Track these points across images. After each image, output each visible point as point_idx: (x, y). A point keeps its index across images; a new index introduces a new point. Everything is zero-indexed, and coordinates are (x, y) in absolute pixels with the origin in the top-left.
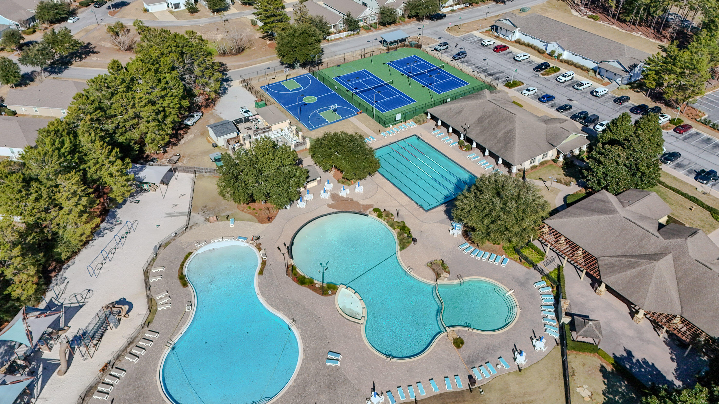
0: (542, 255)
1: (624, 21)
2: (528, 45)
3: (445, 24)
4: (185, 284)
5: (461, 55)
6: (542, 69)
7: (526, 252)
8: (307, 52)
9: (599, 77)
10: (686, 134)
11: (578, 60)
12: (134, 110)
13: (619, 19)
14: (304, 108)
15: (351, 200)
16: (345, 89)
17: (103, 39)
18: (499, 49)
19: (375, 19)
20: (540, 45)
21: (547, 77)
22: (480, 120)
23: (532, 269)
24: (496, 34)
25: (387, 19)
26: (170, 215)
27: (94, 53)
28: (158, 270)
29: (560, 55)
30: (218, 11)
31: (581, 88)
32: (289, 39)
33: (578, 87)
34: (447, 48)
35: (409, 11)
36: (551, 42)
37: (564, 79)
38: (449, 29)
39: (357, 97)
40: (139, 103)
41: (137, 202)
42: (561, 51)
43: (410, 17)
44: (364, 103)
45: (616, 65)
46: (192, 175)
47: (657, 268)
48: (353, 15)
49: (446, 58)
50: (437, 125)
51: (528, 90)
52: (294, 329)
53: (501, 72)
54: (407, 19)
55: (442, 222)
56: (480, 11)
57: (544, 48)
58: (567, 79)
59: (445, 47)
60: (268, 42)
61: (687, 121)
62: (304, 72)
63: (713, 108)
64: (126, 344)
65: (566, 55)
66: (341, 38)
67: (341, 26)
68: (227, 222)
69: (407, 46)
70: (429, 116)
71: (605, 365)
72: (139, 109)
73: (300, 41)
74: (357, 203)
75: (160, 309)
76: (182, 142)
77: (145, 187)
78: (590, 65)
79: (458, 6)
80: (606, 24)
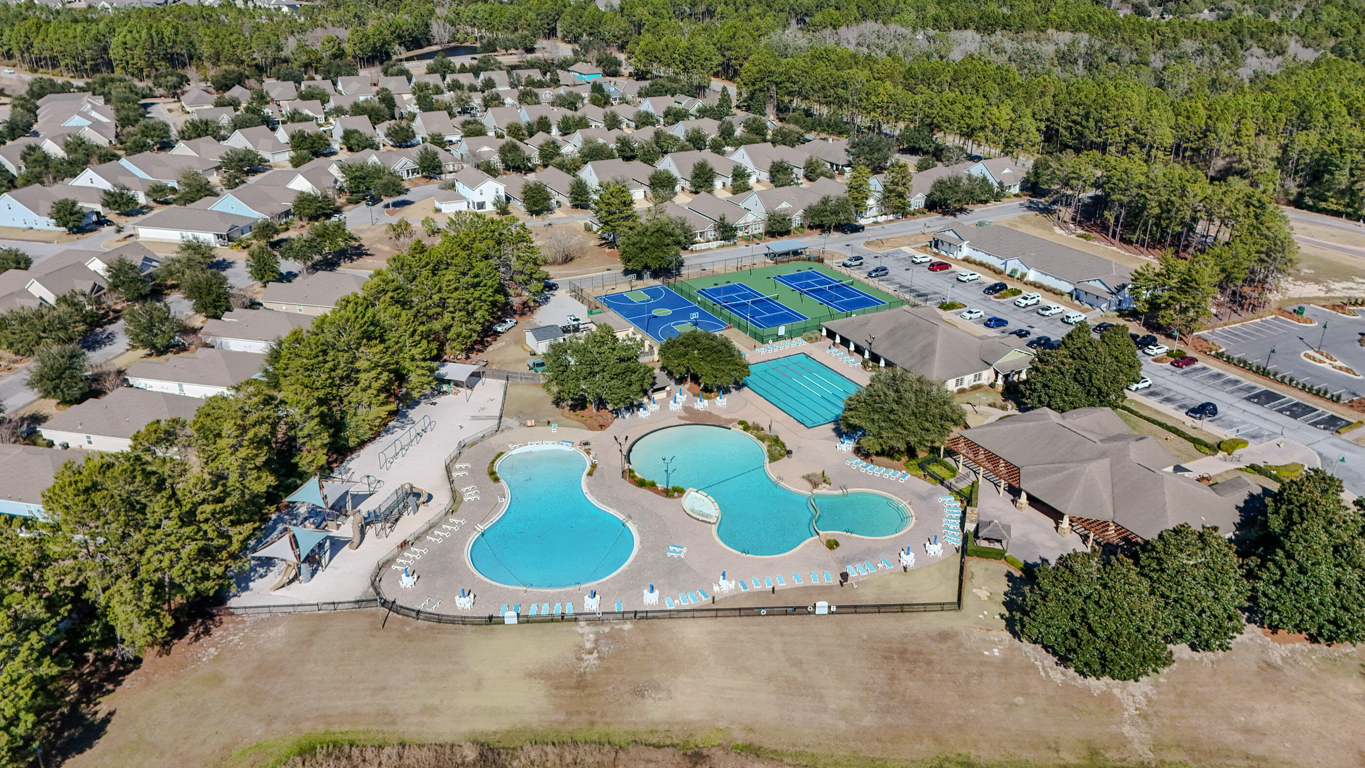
0: (954, 471)
1: (1129, 242)
2: (981, 264)
3: (861, 238)
4: (497, 480)
5: (880, 272)
6: (997, 291)
7: (935, 468)
8: (661, 254)
9: (1077, 302)
10: (1186, 368)
11: (1049, 281)
12: (440, 295)
13: (1122, 240)
14: (653, 320)
15: (710, 413)
16: (710, 302)
17: (380, 241)
18: (935, 267)
19: (761, 229)
20: (997, 263)
21: (1001, 300)
22: (891, 333)
23: (939, 486)
24: (935, 250)
25: (778, 227)
26: (474, 418)
27: (367, 255)
28: (463, 466)
29: (1024, 275)
30: (538, 213)
31: (1047, 313)
32: (638, 238)
33: (1044, 312)
34: (861, 264)
35: (809, 220)
36: (1012, 257)
37: (1024, 302)
38: (867, 243)
39: (726, 312)
40: (448, 286)
41: (435, 404)
42: (1025, 270)
43: (811, 227)
44: (735, 317)
45: (1098, 284)
46: (504, 382)
47: (1087, 471)
48: (729, 220)
49: (859, 275)
50: (834, 344)
51: (971, 312)
52: (630, 525)
53: (935, 293)
54: (807, 231)
55: (828, 439)
56: (917, 224)
57: (1003, 267)
58: (1030, 302)
59: (858, 262)
60: (607, 250)
61: (1190, 353)
62: (657, 283)
63: (1236, 342)
64: (426, 526)
65: (1032, 275)
66: (710, 249)
67: (711, 234)
68: (548, 428)
69: (804, 260)
70: (824, 333)
71: (1013, 571)
72: (445, 295)
73: (654, 240)
74: (718, 417)
75: (466, 499)
76: (490, 349)
77: (445, 388)
78: (1067, 287)
79: (884, 218)
80: (1102, 245)
